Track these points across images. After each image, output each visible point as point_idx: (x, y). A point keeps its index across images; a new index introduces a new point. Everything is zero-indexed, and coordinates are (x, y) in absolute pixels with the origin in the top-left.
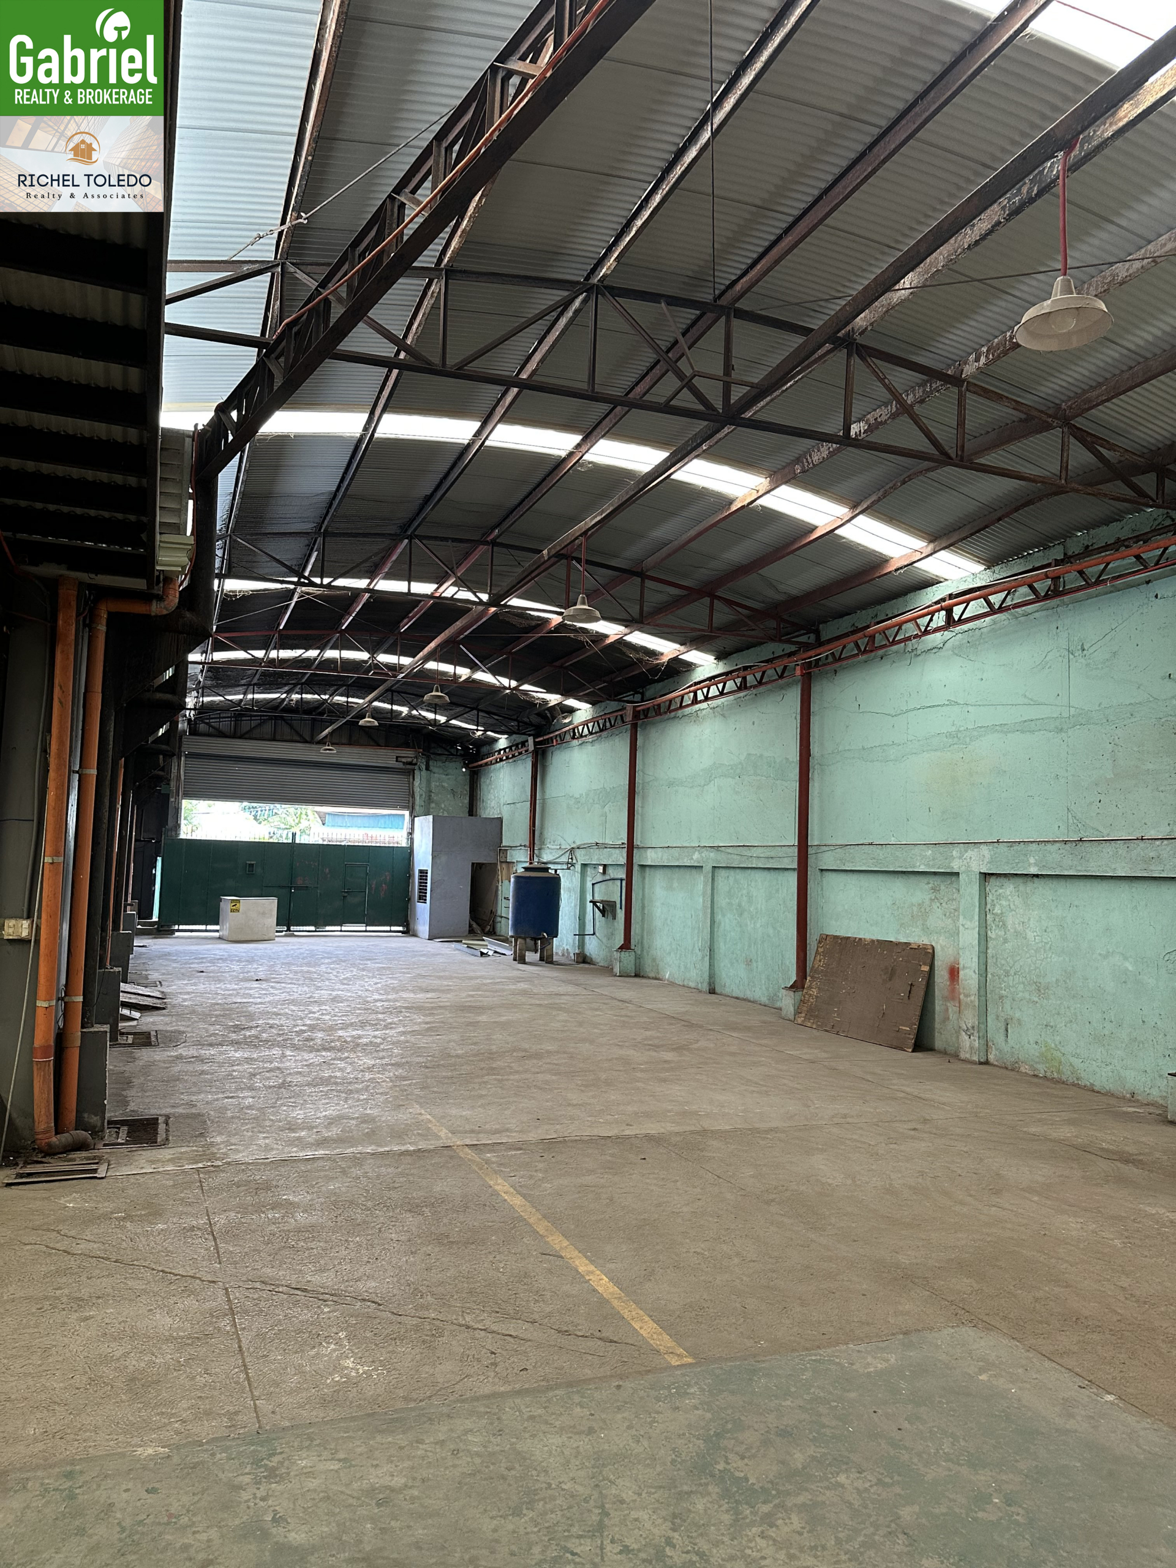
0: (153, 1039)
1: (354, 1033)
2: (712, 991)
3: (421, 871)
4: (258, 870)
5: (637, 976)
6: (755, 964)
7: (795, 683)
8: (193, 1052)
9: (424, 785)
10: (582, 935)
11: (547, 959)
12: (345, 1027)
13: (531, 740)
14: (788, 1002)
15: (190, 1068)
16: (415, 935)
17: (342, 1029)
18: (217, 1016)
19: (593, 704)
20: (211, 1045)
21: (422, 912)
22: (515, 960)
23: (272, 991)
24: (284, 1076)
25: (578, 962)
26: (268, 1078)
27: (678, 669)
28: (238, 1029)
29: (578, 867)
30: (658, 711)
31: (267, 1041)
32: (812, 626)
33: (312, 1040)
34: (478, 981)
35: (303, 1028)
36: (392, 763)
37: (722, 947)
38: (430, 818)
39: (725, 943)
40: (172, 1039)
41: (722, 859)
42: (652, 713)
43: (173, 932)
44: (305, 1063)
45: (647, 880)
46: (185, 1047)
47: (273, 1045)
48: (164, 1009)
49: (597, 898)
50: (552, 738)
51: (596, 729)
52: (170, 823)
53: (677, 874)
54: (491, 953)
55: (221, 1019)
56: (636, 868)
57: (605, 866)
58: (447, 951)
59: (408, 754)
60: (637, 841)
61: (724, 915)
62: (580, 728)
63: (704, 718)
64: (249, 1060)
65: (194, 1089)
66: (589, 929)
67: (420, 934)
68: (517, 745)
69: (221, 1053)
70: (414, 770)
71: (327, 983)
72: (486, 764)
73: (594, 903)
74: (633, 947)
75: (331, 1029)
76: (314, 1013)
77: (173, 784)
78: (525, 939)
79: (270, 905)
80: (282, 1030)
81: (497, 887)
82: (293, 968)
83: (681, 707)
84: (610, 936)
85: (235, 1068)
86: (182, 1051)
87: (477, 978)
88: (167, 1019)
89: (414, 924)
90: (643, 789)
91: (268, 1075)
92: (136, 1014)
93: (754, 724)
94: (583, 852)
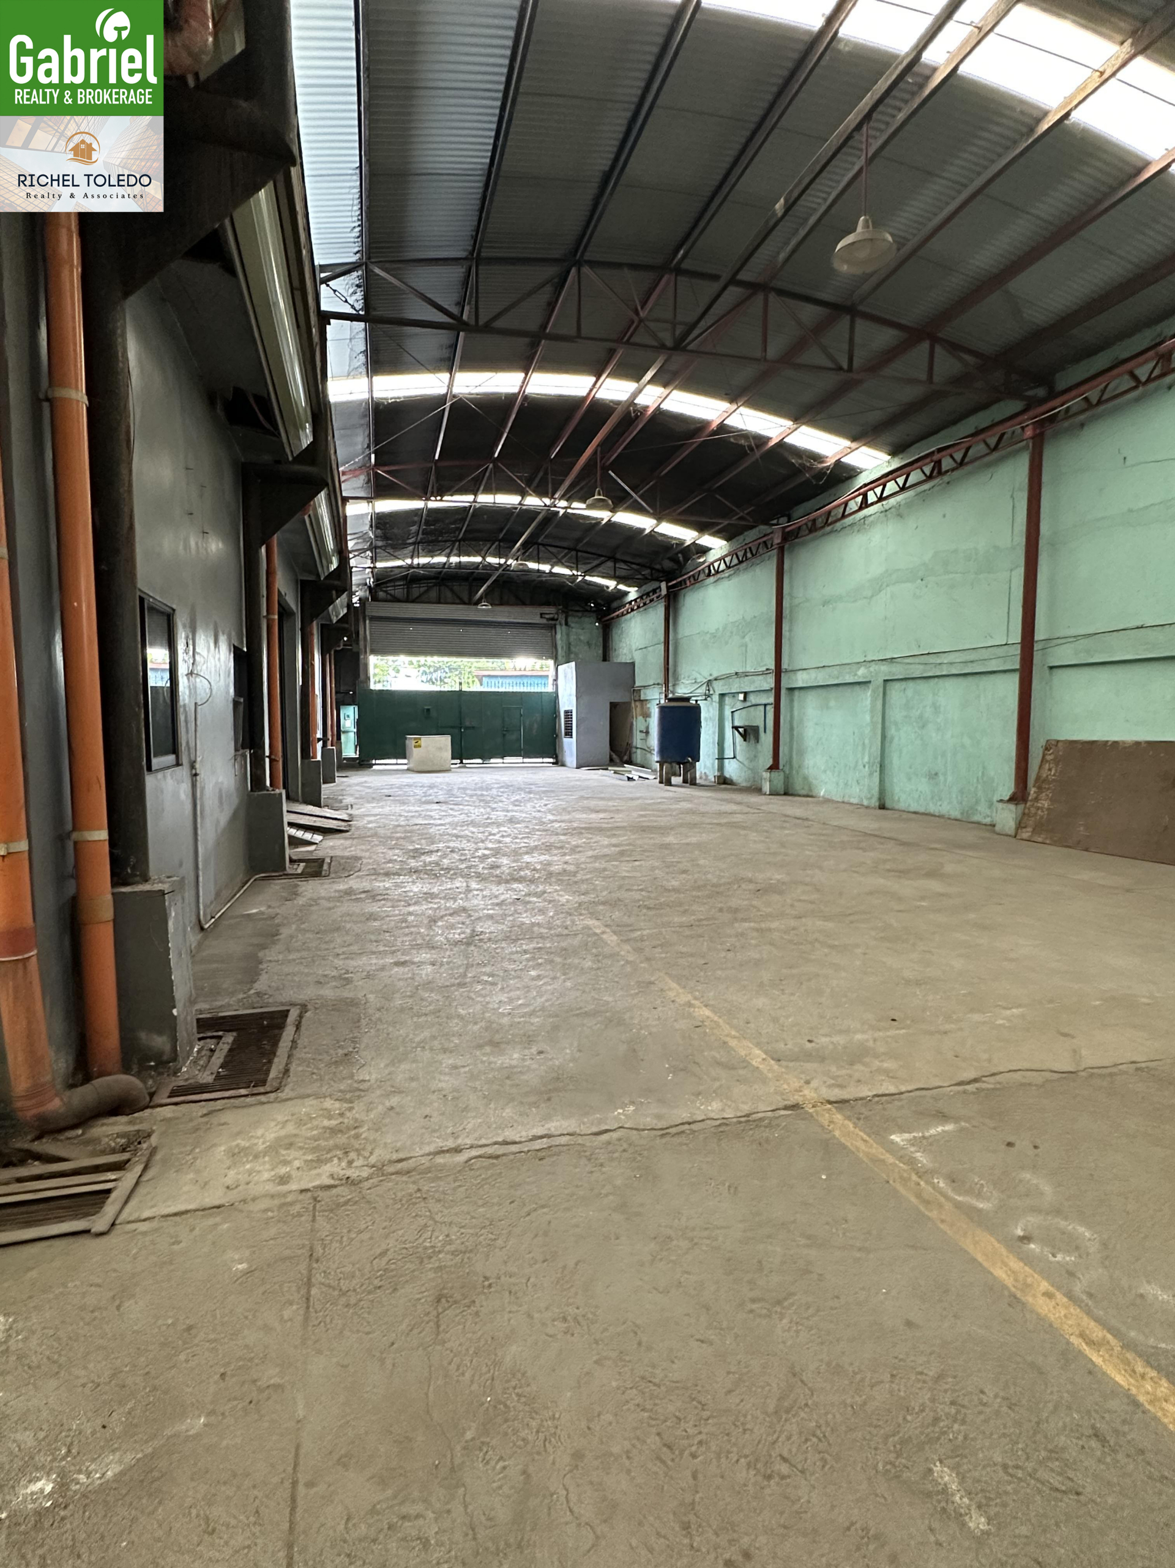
0: (325, 867)
1: (542, 858)
2: (882, 807)
3: (566, 712)
4: (434, 714)
5: (786, 794)
6: (941, 778)
7: (1026, 448)
8: (366, 885)
9: (565, 638)
10: (721, 759)
11: (690, 781)
12: (530, 851)
13: (663, 585)
14: (1007, 817)
15: (355, 908)
16: (563, 765)
17: (527, 853)
18: (398, 839)
19: (728, 540)
20: (387, 874)
21: (569, 746)
22: (661, 782)
23: (451, 812)
24: (473, 922)
25: (719, 783)
26: (452, 927)
27: (842, 474)
28: (417, 853)
29: (716, 698)
30: (813, 528)
31: (448, 869)
32: (1045, 378)
33: (498, 867)
34: (640, 801)
35: (487, 852)
36: (537, 620)
37: (896, 761)
38: (573, 664)
39: (900, 757)
40: (347, 866)
41: (898, 671)
42: (804, 531)
43: (371, 766)
44: (495, 901)
45: (796, 704)
46: (358, 877)
47: (455, 874)
48: (347, 831)
49: (737, 724)
50: (685, 580)
51: (735, 561)
52: (362, 677)
53: (834, 693)
54: (636, 778)
55: (401, 842)
56: (783, 692)
57: (746, 694)
58: (595, 777)
59: (550, 610)
60: (785, 665)
61: (898, 730)
62: (716, 565)
63: (872, 524)
64: (429, 896)
65: (355, 948)
66: (729, 753)
67: (568, 763)
68: (648, 594)
69: (397, 886)
70: (555, 625)
71: (500, 804)
72: (618, 616)
73: (736, 728)
74: (781, 767)
75: (516, 854)
76: (494, 835)
77: (362, 643)
78: (671, 763)
79: (445, 741)
80: (465, 855)
81: (632, 724)
82: (468, 792)
83: (844, 516)
84: (754, 758)
85: (411, 909)
86: (354, 883)
87: (638, 799)
88: (348, 843)
89: (563, 755)
90: (791, 612)
91: (452, 920)
92: (318, 838)
93: (944, 516)
94: (721, 683)
